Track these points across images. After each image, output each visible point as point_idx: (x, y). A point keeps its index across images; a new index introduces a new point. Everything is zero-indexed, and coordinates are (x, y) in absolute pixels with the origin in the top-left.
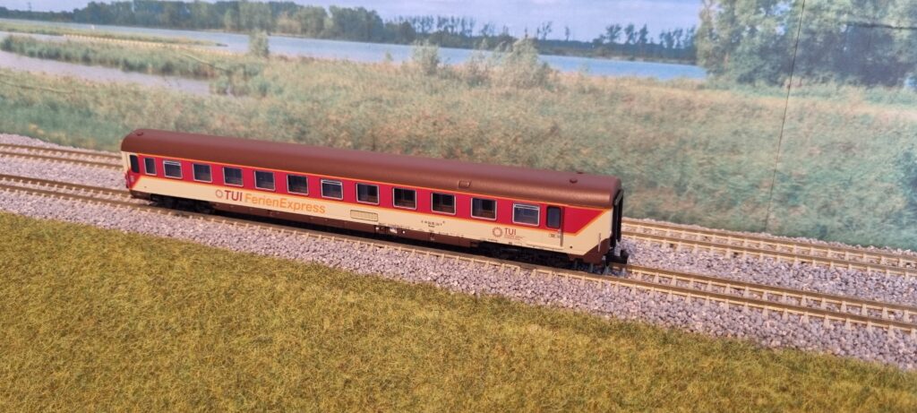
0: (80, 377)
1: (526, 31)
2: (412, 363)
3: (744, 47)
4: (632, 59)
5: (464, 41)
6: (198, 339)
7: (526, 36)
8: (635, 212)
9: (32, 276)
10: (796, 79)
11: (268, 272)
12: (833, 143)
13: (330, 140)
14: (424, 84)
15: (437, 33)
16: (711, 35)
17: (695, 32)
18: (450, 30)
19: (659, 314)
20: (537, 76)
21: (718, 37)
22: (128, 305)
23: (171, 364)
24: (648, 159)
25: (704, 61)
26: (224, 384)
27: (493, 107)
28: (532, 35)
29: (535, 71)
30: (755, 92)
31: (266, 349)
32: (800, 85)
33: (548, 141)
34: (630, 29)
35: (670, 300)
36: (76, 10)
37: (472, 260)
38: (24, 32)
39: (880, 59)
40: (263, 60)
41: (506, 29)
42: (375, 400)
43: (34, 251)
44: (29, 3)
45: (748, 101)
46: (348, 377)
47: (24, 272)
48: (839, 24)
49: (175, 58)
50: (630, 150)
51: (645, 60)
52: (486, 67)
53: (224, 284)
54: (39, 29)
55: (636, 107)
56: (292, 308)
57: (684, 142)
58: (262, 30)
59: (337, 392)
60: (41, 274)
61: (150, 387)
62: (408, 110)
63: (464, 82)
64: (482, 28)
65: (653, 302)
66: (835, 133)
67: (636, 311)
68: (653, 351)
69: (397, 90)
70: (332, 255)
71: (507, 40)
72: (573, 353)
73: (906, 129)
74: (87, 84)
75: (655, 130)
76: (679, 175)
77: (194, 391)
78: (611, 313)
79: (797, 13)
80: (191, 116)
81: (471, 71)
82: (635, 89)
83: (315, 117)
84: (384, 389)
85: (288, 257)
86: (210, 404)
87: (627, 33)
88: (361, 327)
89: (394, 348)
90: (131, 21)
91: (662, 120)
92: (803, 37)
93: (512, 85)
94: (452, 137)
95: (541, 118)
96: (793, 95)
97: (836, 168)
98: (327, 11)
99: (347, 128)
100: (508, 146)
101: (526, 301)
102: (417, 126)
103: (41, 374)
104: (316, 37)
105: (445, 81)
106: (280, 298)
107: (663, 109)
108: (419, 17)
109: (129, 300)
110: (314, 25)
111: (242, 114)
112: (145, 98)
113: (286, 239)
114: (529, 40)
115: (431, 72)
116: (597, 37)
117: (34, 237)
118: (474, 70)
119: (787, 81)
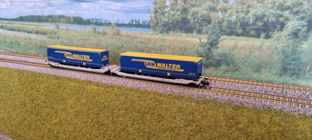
1: (114, 21)
3: (160, 25)
4: (137, 28)
5: (101, 24)
10: (171, 32)
12: (182, 48)
14: (93, 35)
15: (95, 22)
16: (153, 22)
17: (149, 21)
18: (98, 21)
20: (117, 33)
21: (154, 22)
22: (12, 84)
23: (19, 97)
25: (152, 28)
27: (109, 41)
28: (115, 22)
29: (117, 31)
30: (164, 35)
31: (39, 93)
32: (173, 33)
33: (121, 49)
36: (17, 18)
38: (5, 23)
39: (188, 26)
40: (58, 30)
41: (110, 21)
42: (59, 103)
45: (162, 38)
48: (179, 18)
49: (39, 30)
50: (139, 51)
51: (140, 28)
52: (106, 30)
53: (33, 79)
54: (9, 23)
55: (139, 40)
56: (46, 84)
57: (150, 48)
58: (57, 22)
61: (14, 102)
63: (102, 34)
64: (105, 21)
66: (182, 45)
69: (88, 37)
71: (110, 24)
73: (197, 43)
74: (19, 37)
75: (144, 46)
77: (22, 102)
79: (170, 16)
82: (138, 35)
86: (25, 105)
87: (135, 22)
90: (29, 20)
91: (145, 43)
92: (172, 22)
93: (112, 35)
95: (119, 43)
96: (172, 36)
98: (71, 16)
100: (113, 50)
104: (69, 24)
105: (98, 34)
107: (145, 40)
108: (91, 18)
109: (13, 83)
110: (69, 21)
112: (32, 40)
114: (115, 24)
116: (129, 22)
118: (104, 31)
119: (170, 33)
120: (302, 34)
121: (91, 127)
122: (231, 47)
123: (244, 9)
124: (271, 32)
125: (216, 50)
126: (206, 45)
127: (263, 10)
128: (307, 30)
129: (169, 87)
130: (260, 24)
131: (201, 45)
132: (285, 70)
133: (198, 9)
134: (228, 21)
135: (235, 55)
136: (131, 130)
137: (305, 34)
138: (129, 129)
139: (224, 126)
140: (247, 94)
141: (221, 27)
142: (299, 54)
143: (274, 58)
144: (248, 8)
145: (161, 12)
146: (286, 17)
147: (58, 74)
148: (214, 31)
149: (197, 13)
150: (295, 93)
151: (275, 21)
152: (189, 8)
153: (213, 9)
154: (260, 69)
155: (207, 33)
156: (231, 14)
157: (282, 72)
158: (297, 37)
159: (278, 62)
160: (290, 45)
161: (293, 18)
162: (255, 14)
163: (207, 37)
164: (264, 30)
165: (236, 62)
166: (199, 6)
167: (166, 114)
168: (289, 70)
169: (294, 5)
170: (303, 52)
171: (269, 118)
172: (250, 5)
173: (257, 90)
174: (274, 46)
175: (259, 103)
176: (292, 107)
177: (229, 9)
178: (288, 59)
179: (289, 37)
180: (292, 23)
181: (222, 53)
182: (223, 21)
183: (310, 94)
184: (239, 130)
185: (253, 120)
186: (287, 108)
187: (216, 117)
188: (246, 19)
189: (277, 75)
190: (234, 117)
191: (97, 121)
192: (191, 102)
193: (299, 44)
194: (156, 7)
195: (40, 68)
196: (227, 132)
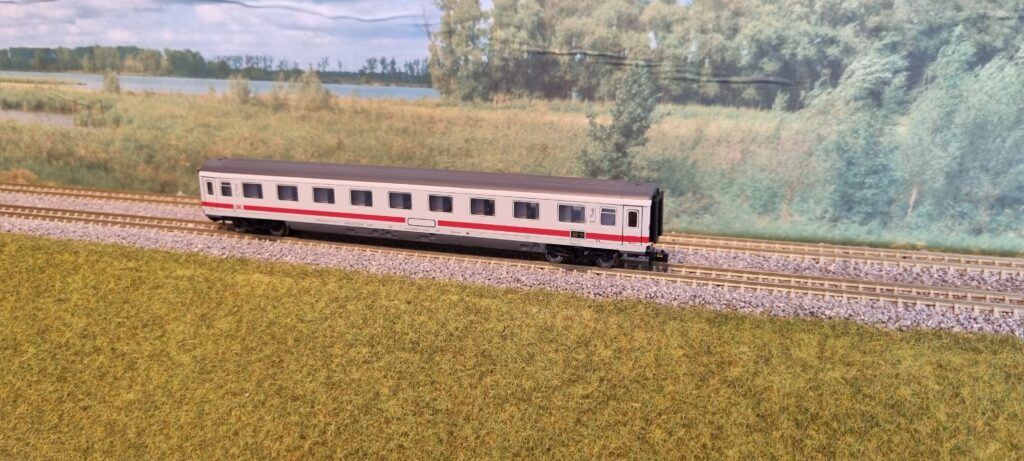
1: (311, 65)
3: (462, 73)
4: (387, 85)
5: (266, 75)
7: (311, 69)
10: (500, 96)
12: (534, 145)
13: (172, 162)
14: (241, 111)
15: (246, 69)
16: (439, 64)
17: (428, 62)
18: (255, 66)
20: (323, 102)
21: (444, 65)
25: (436, 85)
27: (294, 128)
28: (315, 68)
29: (321, 96)
30: (475, 107)
31: (64, 307)
32: (504, 101)
33: (337, 153)
34: (383, 62)
39: (553, 77)
40: (115, 96)
41: (296, 63)
42: (137, 334)
45: (472, 115)
48: (522, 52)
49: (45, 96)
51: (397, 85)
52: (285, 95)
55: (396, 124)
57: (432, 150)
58: (113, 71)
62: (231, 134)
63: (270, 109)
64: (279, 63)
66: (534, 136)
69: (221, 116)
71: (297, 73)
73: (580, 130)
75: (411, 142)
79: (493, 46)
80: (60, 146)
81: (274, 99)
82: (393, 109)
83: (159, 143)
86: (15, 349)
87: (382, 64)
88: (135, 284)
90: (9, 66)
91: (415, 133)
92: (503, 63)
93: (306, 109)
95: (329, 135)
96: (501, 108)
97: (540, 165)
98: (162, 50)
99: (185, 151)
102: (238, 146)
104: (155, 75)
105: (255, 108)
107: (414, 123)
108: (232, 56)
110: (153, 65)
111: (102, 143)
112: (21, 133)
114: (314, 72)
116: (361, 68)
118: (276, 98)
119: (495, 98)
120: (892, 95)
121: (256, 407)
122: (688, 141)
123: (723, 22)
124: (805, 89)
125: (640, 147)
126: (609, 136)
127: (779, 25)
128: (907, 83)
129: (504, 268)
130: (770, 66)
131: (595, 135)
132: (846, 204)
133: (581, 22)
134: (676, 57)
135: (700, 164)
136: (392, 407)
137: (901, 93)
138: (383, 406)
139: (684, 374)
140: (745, 279)
141: (653, 77)
142: (886, 155)
143: (814, 168)
144: (733, 18)
145: (465, 33)
146: (846, 43)
147: (128, 240)
148: (634, 91)
149: (580, 35)
150: (881, 271)
151: (815, 58)
152: (554, 21)
153: (629, 23)
154: (774, 203)
155: (612, 97)
156: (683, 38)
157: (840, 212)
158: (880, 105)
159: (826, 181)
160: (859, 129)
161: (865, 47)
162: (757, 37)
163: (611, 111)
164: (783, 84)
165: (704, 185)
166: (587, 13)
167: (502, 349)
168: (860, 203)
169: (867, 7)
170: (896, 148)
171: (815, 344)
172: (739, 8)
173: (772, 266)
174: (814, 132)
175: (783, 301)
176: (879, 307)
177: (677, 21)
178: (856, 170)
179: (856, 104)
180: (864, 62)
181: (660, 158)
182: (661, 60)
183: (923, 272)
184: (731, 384)
185: (770, 352)
186: (864, 314)
187: (659, 349)
188: (730, 53)
189: (824, 221)
190: (712, 348)
191: (275, 388)
192: (577, 309)
193: (884, 123)
194: (449, 16)
195: (60, 223)
196: (694, 392)
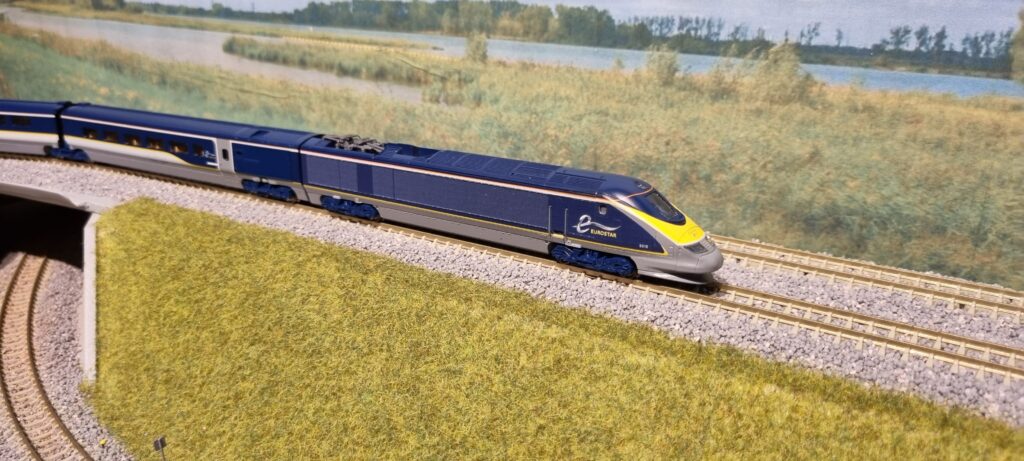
0: (263, 389)
1: (786, 34)
2: (617, 413)
4: (922, 71)
5: (711, 47)
6: (384, 362)
7: (787, 40)
8: (915, 263)
9: (230, 280)
11: (464, 295)
13: (546, 157)
14: (659, 96)
15: (677, 36)
17: (1012, 37)
18: (693, 33)
19: (940, 388)
20: (797, 90)
22: (318, 318)
23: (354, 386)
24: (936, 197)
25: (1021, 76)
26: (407, 414)
27: (740, 126)
28: (793, 39)
29: (794, 83)
31: (454, 381)
33: (806, 169)
34: (922, 33)
35: (956, 372)
36: (297, 11)
37: (700, 301)
40: (479, 66)
41: (761, 31)
43: (233, 255)
44: (253, 5)
46: (542, 422)
47: (222, 275)
49: (389, 62)
50: (912, 185)
51: (940, 72)
52: (734, 77)
53: (416, 305)
54: (261, 30)
55: (924, 131)
56: (487, 337)
57: (988, 178)
58: (481, 33)
59: (529, 438)
60: (237, 278)
62: (637, 126)
63: (706, 95)
64: (732, 30)
65: (930, 373)
67: (907, 381)
68: (927, 434)
69: (626, 102)
70: (536, 283)
71: (762, 45)
72: (818, 425)
74: (302, 89)
75: (948, 161)
76: (979, 219)
77: (375, 418)
78: (872, 380)
80: (401, 125)
81: (715, 82)
82: (924, 108)
83: (532, 131)
84: (582, 441)
85: (488, 282)
87: (919, 38)
88: (561, 366)
89: (598, 395)
90: (349, 22)
91: (959, 149)
93: (764, 100)
94: (687, 159)
95: (798, 140)
98: (553, 10)
99: (566, 145)
100: (755, 173)
101: (762, 355)
102: (647, 145)
103: (228, 382)
104: (538, 41)
105: (683, 94)
106: (474, 325)
107: (961, 134)
108: (657, 18)
109: (318, 313)
110: (538, 27)
111: (454, 125)
113: (487, 261)
114: (790, 45)
115: (667, 83)
116: (878, 42)
117: (234, 240)
118: (719, 81)
